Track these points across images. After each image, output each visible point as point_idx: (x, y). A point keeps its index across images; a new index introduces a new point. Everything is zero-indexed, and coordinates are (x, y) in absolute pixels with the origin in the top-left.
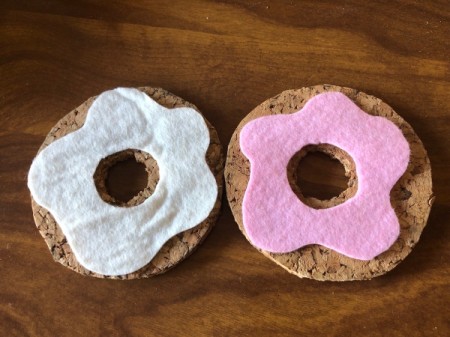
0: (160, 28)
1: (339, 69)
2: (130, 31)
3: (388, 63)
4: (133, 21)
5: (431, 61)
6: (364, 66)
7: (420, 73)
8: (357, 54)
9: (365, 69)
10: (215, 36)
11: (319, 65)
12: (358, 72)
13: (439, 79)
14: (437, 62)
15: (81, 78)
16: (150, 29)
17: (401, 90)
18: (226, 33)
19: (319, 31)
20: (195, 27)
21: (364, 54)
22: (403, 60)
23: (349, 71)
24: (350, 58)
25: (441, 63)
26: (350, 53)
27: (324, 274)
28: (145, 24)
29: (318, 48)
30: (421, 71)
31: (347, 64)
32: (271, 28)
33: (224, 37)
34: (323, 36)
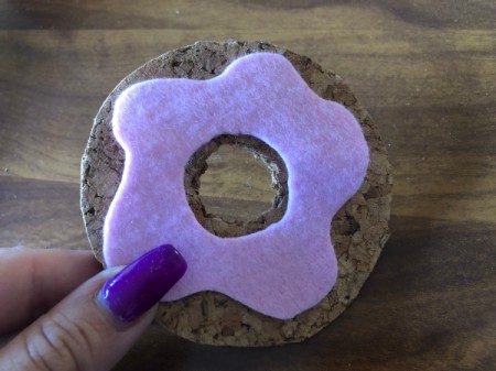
0: (121, 31)
1: (346, 55)
2: (85, 39)
3: (412, 40)
4: (90, 27)
5: (472, 32)
6: (381, 47)
7: (457, 49)
8: (370, 33)
9: (382, 52)
10: (188, 31)
11: (319, 53)
12: (373, 55)
13: (485, 53)
14: (479, 32)
15: (25, 99)
16: (108, 33)
17: (433, 74)
18: (200, 27)
19: (319, 10)
20: (162, 24)
21: (380, 32)
22: (432, 34)
23: (359, 55)
24: (360, 38)
25: (486, 32)
26: (360, 33)
27: (216, 337)
28: (103, 28)
29: (318, 32)
30: (460, 46)
31: (357, 47)
32: (255, 14)
33: (198, 31)
34: (324, 17)
